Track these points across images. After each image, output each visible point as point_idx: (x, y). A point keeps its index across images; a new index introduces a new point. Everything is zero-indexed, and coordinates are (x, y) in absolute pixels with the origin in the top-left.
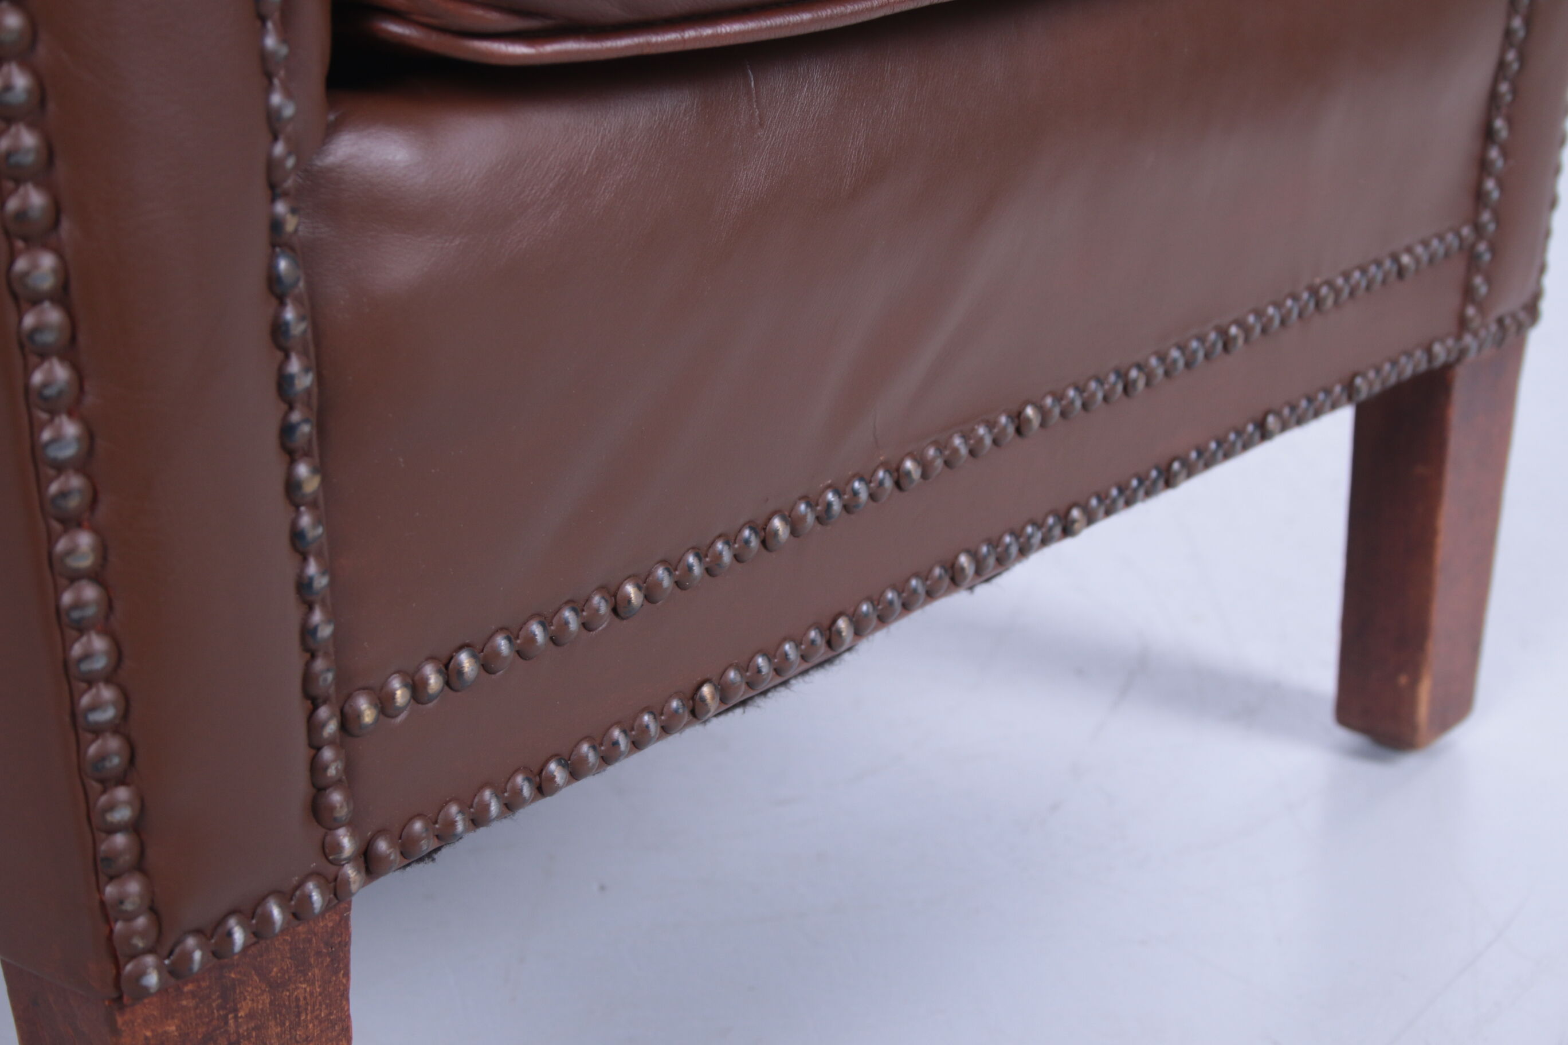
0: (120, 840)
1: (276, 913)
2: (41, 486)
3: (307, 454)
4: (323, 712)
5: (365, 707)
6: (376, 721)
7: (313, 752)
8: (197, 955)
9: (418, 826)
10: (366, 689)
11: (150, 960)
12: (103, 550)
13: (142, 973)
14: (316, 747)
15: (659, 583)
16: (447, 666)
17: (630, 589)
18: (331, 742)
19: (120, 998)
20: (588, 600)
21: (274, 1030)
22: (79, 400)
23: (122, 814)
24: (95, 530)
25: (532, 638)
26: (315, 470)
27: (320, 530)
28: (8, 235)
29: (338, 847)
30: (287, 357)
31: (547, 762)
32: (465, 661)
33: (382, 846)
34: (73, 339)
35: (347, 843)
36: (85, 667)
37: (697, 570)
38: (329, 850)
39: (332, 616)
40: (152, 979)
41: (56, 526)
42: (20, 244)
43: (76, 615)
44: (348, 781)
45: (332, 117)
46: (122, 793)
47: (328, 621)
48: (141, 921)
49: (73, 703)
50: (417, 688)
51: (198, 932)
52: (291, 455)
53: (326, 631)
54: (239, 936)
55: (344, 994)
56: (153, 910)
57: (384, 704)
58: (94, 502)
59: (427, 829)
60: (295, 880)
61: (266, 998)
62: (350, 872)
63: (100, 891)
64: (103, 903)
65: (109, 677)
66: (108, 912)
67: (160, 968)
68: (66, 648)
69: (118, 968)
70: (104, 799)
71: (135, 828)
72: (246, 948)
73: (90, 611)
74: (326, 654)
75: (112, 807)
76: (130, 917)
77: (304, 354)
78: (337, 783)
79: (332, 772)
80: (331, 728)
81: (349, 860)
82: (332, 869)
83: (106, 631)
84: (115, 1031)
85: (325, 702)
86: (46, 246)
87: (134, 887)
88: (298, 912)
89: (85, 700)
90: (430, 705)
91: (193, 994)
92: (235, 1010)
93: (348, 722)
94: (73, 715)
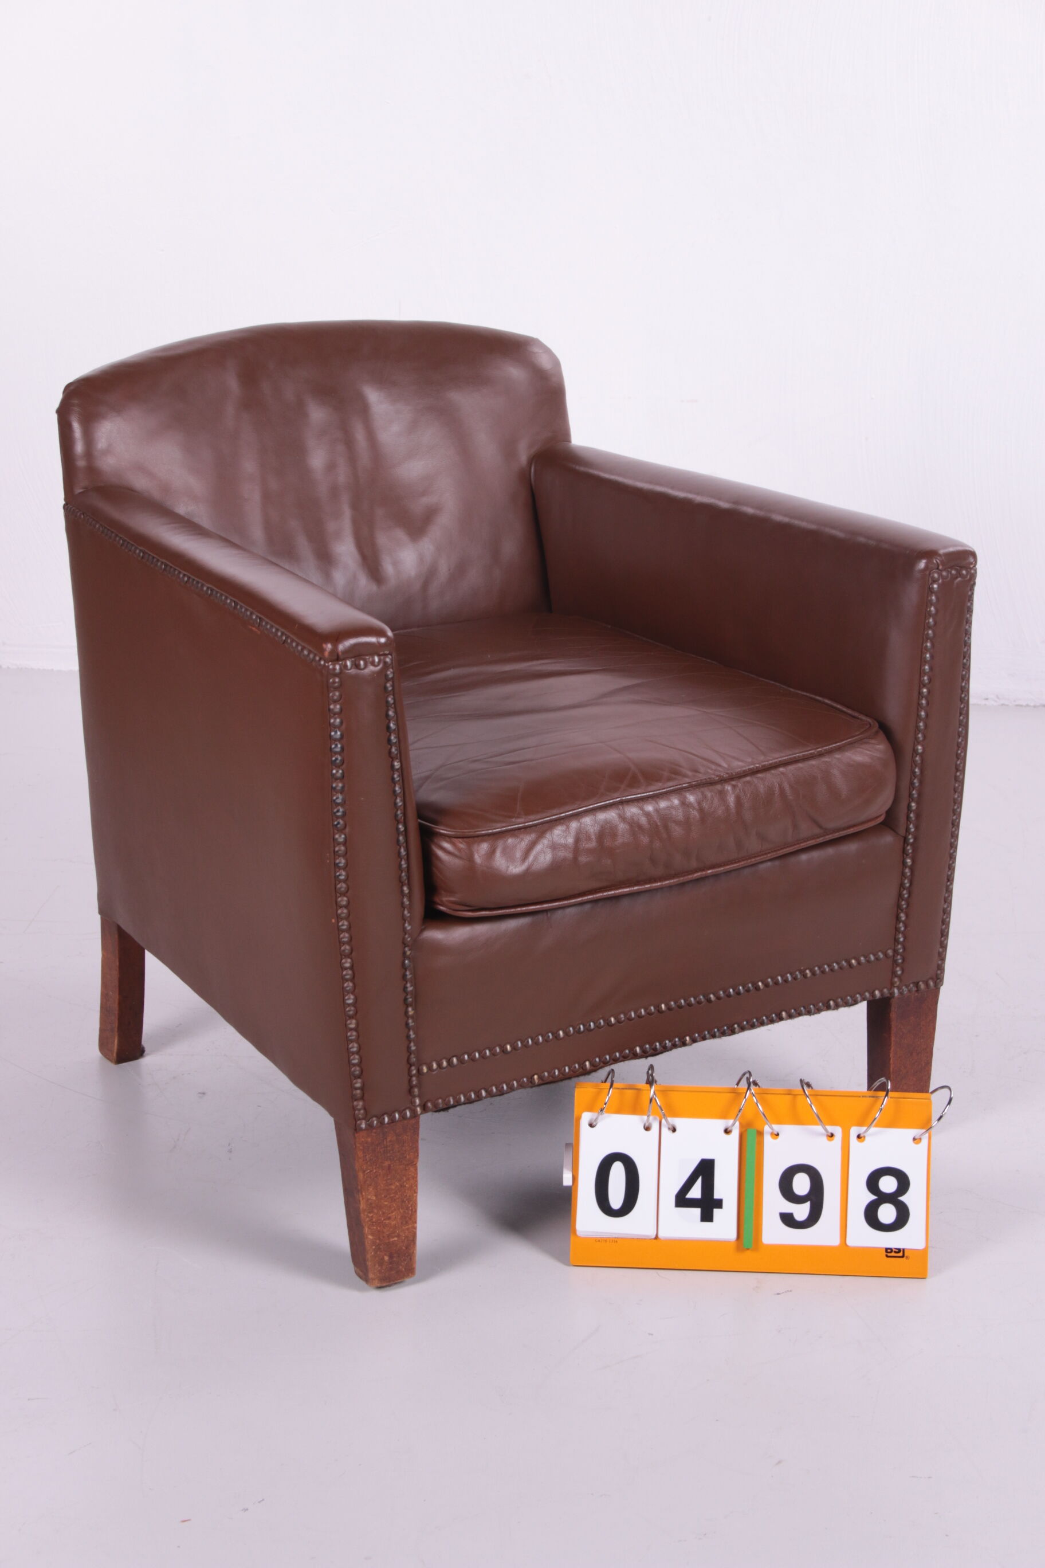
0: (358, 1092)
1: (397, 1116)
3: (411, 1006)
4: (413, 1068)
5: (425, 1069)
6: (427, 1072)
7: (409, 1078)
8: (375, 1122)
9: (440, 1101)
10: (426, 1064)
11: (364, 1121)
12: (357, 1024)
13: (361, 1124)
14: (410, 1076)
16: (449, 1060)
17: (508, 1046)
18: (414, 1075)
19: (356, 1130)
20: (494, 1048)
21: (397, 1146)
22: (354, 991)
23: (358, 1085)
24: (356, 1019)
25: (475, 1056)
26: (413, 1010)
27: (413, 1024)
28: (341, 955)
29: (415, 1102)
30: (407, 983)
31: (481, 1089)
32: (455, 1060)
33: (429, 1105)
34: (354, 977)
35: (417, 1101)
36: (352, 1050)
37: (531, 1043)
38: (413, 1103)
39: (416, 1045)
40: (363, 1126)
41: (348, 1018)
42: (343, 957)
43: (350, 1038)
44: (419, 1085)
45: (423, 927)
46: (359, 1081)
48: (362, 1111)
49: (348, 1058)
50: (439, 1065)
51: (376, 1117)
52: (407, 1006)
53: (413, 1048)
54: (386, 1120)
55: (417, 1140)
56: (365, 1109)
57: (430, 1068)
58: (356, 1012)
59: (442, 1102)
60: (403, 1108)
61: (394, 1136)
62: (419, 1109)
63: (353, 1103)
64: (353, 1106)
65: (357, 1053)
66: (354, 1108)
67: (366, 1124)
68: (348, 1045)
69: (356, 1122)
70: (354, 1081)
71: (362, 1089)
72: (389, 1123)
73: (353, 1038)
74: (414, 1054)
75: (356, 1083)
76: (359, 1110)
77: (412, 982)
78: (416, 1086)
79: (414, 1083)
80: (414, 1072)
81: (418, 1106)
82: (413, 1107)
83: (357, 1043)
84: (356, 1138)
85: (414, 1065)
86: (349, 958)
87: (361, 1103)
88: (403, 1117)
89: (352, 1058)
90: (444, 1070)
91: (375, 1133)
92: (386, 1139)
93: (419, 1071)
94: (348, 1061)
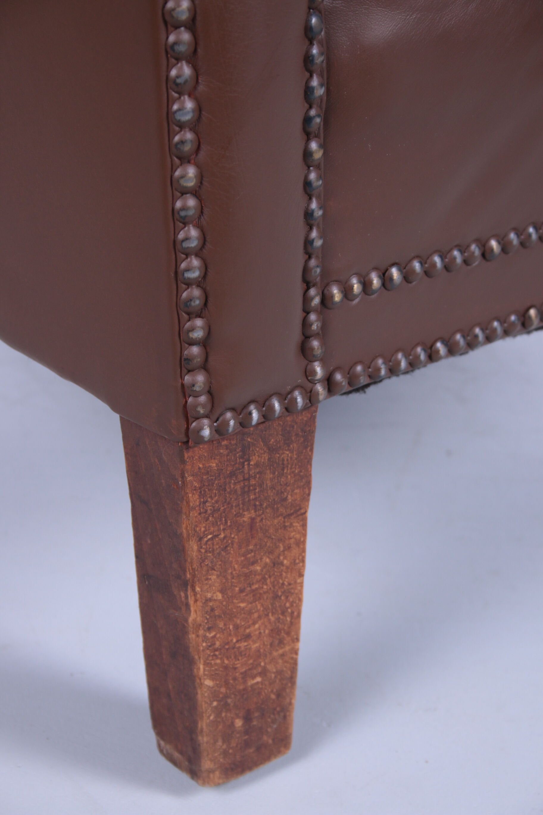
0: (195, 350)
1: (277, 406)
2: (170, 135)
3: (317, 136)
4: (312, 292)
5: (336, 294)
6: (342, 301)
7: (305, 314)
8: (232, 423)
9: (359, 368)
10: (338, 282)
11: (206, 421)
12: (201, 177)
13: (201, 429)
14: (307, 312)
15: (511, 242)
16: (384, 274)
17: (494, 243)
18: (315, 310)
19: (188, 442)
20: (468, 246)
21: (269, 475)
22: (195, 88)
23: (198, 334)
24: (198, 166)
25: (434, 265)
26: (321, 146)
27: (319, 182)
29: (314, 373)
30: (311, 76)
31: (436, 341)
32: (395, 272)
33: (338, 377)
34: (195, 51)
35: (319, 370)
36: (185, 245)
37: (534, 237)
38: (309, 374)
39: (322, 235)
40: (206, 432)
41: (177, 161)
43: (183, 214)
44: (323, 334)
46: (199, 322)
47: (320, 237)
48: (203, 399)
49: (177, 266)
50: (366, 285)
51: (233, 409)
52: (308, 136)
53: (318, 243)
54: (255, 415)
55: (309, 461)
56: (210, 393)
57: (347, 292)
58: (198, 148)
59: (364, 370)
60: (289, 388)
61: (266, 456)
62: (319, 388)
63: (182, 378)
64: (183, 385)
65: (198, 253)
66: (186, 391)
67: (211, 427)
68: (176, 234)
69: (188, 424)
70: (188, 324)
71: (205, 343)
72: (258, 424)
73: (191, 213)
74: (317, 257)
75: (192, 329)
76: (197, 395)
77: (321, 75)
78: (316, 335)
79: (314, 327)
80: (317, 301)
81: (320, 381)
82: (310, 385)
83: (199, 226)
84: (183, 462)
85: (314, 285)
87: (200, 378)
88: (289, 408)
89: (183, 265)
90: (373, 297)
91: (227, 447)
92: (249, 461)
93: (326, 300)
94: (176, 273)
